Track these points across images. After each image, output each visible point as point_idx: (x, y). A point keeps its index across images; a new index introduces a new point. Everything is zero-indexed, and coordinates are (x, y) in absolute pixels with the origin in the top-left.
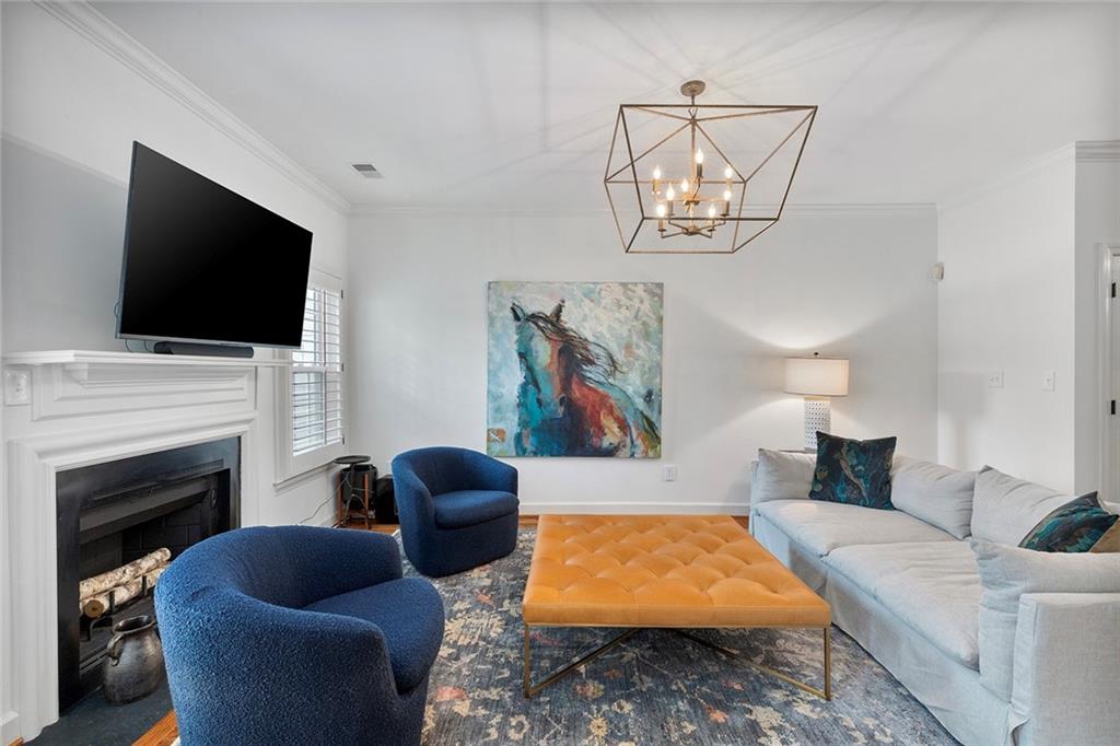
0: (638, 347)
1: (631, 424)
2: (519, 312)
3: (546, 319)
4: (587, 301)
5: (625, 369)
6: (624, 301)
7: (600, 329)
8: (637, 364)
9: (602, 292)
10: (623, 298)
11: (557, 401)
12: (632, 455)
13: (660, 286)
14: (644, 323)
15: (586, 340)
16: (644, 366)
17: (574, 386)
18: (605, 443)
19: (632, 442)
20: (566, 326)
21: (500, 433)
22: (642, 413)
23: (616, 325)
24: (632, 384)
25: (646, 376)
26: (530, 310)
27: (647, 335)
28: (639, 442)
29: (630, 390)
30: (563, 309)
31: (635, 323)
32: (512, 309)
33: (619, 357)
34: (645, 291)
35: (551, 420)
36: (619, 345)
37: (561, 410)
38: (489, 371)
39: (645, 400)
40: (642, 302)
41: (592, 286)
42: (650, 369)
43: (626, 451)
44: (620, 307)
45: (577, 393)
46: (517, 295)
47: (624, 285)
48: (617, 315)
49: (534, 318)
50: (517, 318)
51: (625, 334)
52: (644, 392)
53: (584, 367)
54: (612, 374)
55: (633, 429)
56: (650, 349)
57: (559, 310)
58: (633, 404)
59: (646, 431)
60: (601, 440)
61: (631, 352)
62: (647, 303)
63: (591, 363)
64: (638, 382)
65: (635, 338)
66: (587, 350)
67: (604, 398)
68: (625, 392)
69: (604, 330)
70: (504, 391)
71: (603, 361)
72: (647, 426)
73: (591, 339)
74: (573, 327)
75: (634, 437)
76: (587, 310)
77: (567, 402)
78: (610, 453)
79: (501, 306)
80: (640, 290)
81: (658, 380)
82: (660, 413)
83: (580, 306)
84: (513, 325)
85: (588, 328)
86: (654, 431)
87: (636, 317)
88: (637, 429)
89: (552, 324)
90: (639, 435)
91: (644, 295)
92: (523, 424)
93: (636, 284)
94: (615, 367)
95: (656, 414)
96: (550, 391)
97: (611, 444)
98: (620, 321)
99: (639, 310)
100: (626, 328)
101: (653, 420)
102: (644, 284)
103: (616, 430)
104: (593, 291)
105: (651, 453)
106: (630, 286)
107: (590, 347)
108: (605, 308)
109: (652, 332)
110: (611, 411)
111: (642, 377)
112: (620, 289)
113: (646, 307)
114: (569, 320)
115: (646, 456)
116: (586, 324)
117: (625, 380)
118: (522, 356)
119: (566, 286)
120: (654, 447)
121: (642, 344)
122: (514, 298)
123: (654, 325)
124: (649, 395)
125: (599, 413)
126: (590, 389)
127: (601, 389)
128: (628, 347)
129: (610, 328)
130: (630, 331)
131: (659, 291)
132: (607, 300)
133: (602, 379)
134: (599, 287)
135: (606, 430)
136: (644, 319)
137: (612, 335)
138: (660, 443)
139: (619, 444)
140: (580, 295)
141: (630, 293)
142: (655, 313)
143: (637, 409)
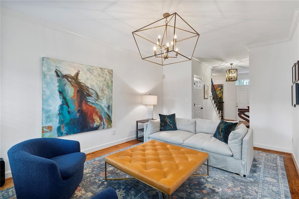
0: (105, 90)
1: (103, 117)
2: (59, 73)
3: (72, 78)
4: (88, 73)
5: (101, 98)
6: (101, 74)
7: (93, 83)
8: (105, 96)
9: (94, 70)
10: (101, 73)
11: (77, 111)
12: (104, 128)
13: (112, 71)
14: (107, 83)
15: (88, 87)
16: (107, 97)
17: (83, 105)
18: (95, 125)
19: (104, 123)
20: (80, 81)
21: (50, 128)
23: (98, 82)
24: (104, 103)
25: (108, 101)
26: (65, 73)
27: (108, 87)
28: (106, 123)
29: (103, 106)
30: (79, 74)
31: (104, 82)
32: (55, 71)
33: (100, 94)
34: (108, 72)
35: (74, 119)
36: (99, 90)
37: (78, 115)
38: (43, 99)
39: (107, 109)
40: (107, 75)
41: (90, 67)
42: (109, 98)
43: (102, 127)
44: (100, 76)
45: (84, 107)
46: (58, 65)
47: (101, 69)
48: (99, 79)
49: (66, 76)
50: (58, 76)
51: (102, 86)
52: (107, 106)
53: (87, 97)
54: (97, 100)
55: (104, 119)
56: (109, 91)
57: (77, 74)
58: (104, 110)
59: (108, 119)
60: (93, 124)
61: (103, 92)
62: (108, 76)
63: (90, 96)
64: (105, 103)
65: (104, 88)
66: (88, 91)
67: (94, 109)
68: (101, 106)
69: (94, 83)
70: (51, 108)
71: (94, 95)
72: (108, 117)
73: (90, 87)
74: (83, 82)
75: (104, 122)
76: (88, 76)
77: (81, 111)
78: (97, 128)
79: (49, 70)
80: (106, 71)
81: (111, 102)
82: (112, 112)
83: (86, 74)
84: (56, 79)
85: (89, 82)
86: (110, 119)
87: (105, 80)
88: (105, 119)
89: (75, 80)
90: (106, 121)
91: (108, 73)
92: (61, 122)
93: (105, 69)
94: (98, 97)
95: (111, 113)
96: (74, 107)
97: (97, 125)
98: (100, 81)
99: (106, 78)
100: (102, 84)
101: (110, 115)
102: (107, 69)
103: (99, 120)
104: (90, 69)
105: (109, 126)
106: (103, 69)
107: (90, 90)
108: (95, 76)
109: (109, 86)
110: (97, 113)
111: (106, 101)
112: (100, 70)
113: (108, 77)
114: (82, 79)
115: (108, 128)
116: (88, 81)
117: (101, 102)
118: (60, 92)
119: (80, 65)
120: (110, 124)
121: (107, 90)
122: (56, 67)
123: (110, 83)
124: (109, 106)
125: (93, 114)
126: (90, 106)
127: (93, 106)
128: (102, 91)
129: (97, 83)
130: (103, 85)
131: (111, 72)
132: (96, 73)
133: (94, 102)
134: (93, 68)
135: (95, 121)
136: (107, 81)
137: (97, 86)
138: (112, 123)
139: (100, 125)
140: (86, 70)
141: (103, 72)
142: (110, 80)
143: (105, 112)
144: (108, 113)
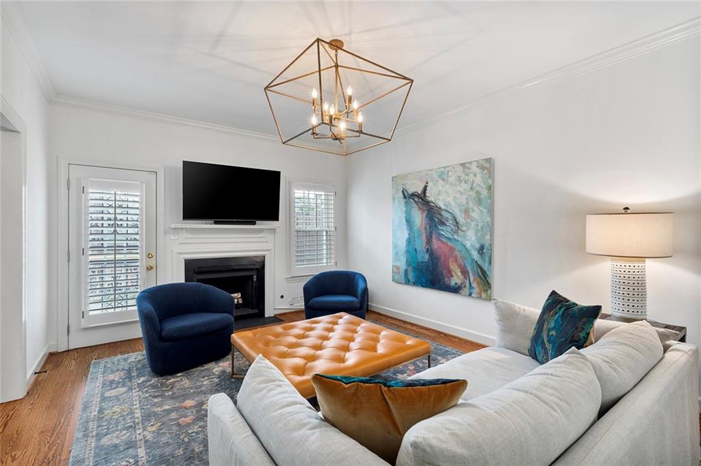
0: (473, 210)
1: (469, 270)
2: (405, 193)
3: (418, 196)
4: (440, 181)
5: (464, 228)
6: (463, 177)
7: (448, 199)
8: (473, 224)
9: (450, 172)
10: (463, 175)
11: (425, 250)
12: (470, 295)
13: (489, 160)
14: (478, 192)
15: (440, 208)
16: (478, 225)
17: (434, 241)
18: (453, 283)
19: (470, 284)
20: (429, 199)
21: (398, 268)
22: (476, 262)
23: (458, 196)
24: (470, 239)
25: (479, 234)
26: (411, 191)
27: (479, 201)
28: (474, 285)
29: (468, 245)
30: (428, 188)
31: (470, 193)
32: (403, 192)
33: (461, 219)
34: (478, 167)
35: (422, 263)
36: (460, 211)
37: (427, 256)
38: (393, 230)
39: (479, 252)
40: (475, 175)
41: (443, 170)
42: (482, 228)
43: (466, 291)
44: (461, 181)
45: (436, 244)
46: (405, 182)
47: (463, 165)
48: (459, 188)
49: (413, 195)
50: (405, 197)
51: (464, 201)
52: (478, 246)
53: (440, 228)
54: (456, 232)
55: (471, 275)
56: (481, 212)
57: (425, 189)
58: (470, 255)
59: (480, 277)
60: (450, 280)
61: (469, 215)
62: (479, 176)
63: (443, 224)
64: (474, 238)
65: (471, 205)
66: (441, 215)
67: (452, 250)
68: (465, 246)
69: (450, 199)
70: (399, 242)
71: (450, 223)
72: (481, 274)
73: (443, 207)
74: (433, 200)
75: (472, 279)
76: (440, 188)
77: (430, 251)
78: (456, 290)
79: (397, 190)
80: (474, 167)
81: (488, 237)
82: (490, 263)
83: (437, 185)
84: (403, 201)
85: (441, 199)
86: (486, 278)
87: (471, 188)
88: (474, 275)
90: (475, 279)
91: (477, 170)
92: (408, 263)
93: (471, 163)
94: (458, 227)
95: (487, 264)
96: (421, 244)
97: (456, 284)
98: (461, 192)
99: (473, 182)
100: (465, 196)
101: (485, 269)
102: (477, 161)
103: (459, 274)
104: (443, 173)
105: (484, 295)
106: (467, 165)
107: (443, 213)
108: (451, 184)
109: (486, 199)
111: (476, 235)
112: (460, 169)
113: (478, 180)
114: (431, 196)
115: (480, 297)
116: (440, 197)
117: (465, 237)
118: (407, 221)
119: (429, 172)
120: (486, 291)
121: (476, 209)
122: (403, 185)
123: (484, 193)
124: (482, 248)
125: (448, 260)
126: (443, 242)
127: (449, 243)
128: (466, 211)
129: (455, 198)
130: (467, 199)
131: (487, 165)
132: (452, 179)
133: (450, 236)
134: (448, 169)
135: (453, 273)
136: (478, 188)
137: (456, 203)
138: (490, 288)
139: (461, 284)
140: (437, 177)
141: (467, 170)
142: (485, 183)
143: (473, 260)
144: (479, 263)
